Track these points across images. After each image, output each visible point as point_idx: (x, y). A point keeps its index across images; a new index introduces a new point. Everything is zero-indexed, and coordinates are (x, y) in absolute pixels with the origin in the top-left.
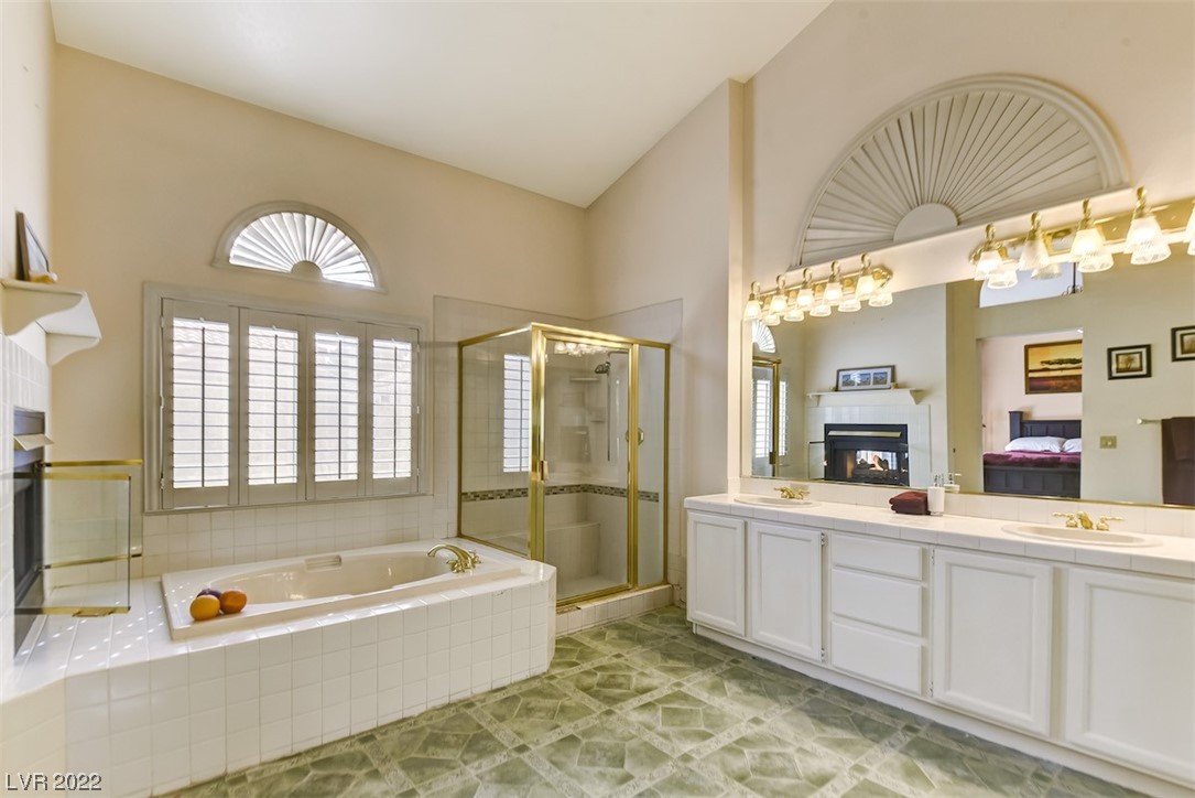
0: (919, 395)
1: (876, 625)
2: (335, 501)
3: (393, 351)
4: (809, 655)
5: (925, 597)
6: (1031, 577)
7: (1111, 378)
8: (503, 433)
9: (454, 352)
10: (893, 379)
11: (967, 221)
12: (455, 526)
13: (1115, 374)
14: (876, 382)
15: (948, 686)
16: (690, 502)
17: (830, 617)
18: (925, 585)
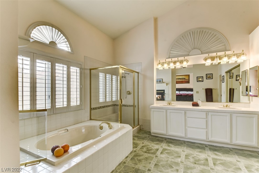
0: (167, 84)
1: (197, 128)
2: (61, 113)
3: (76, 70)
4: (182, 136)
5: (207, 122)
6: (226, 116)
7: (197, 82)
8: (99, 92)
9: (89, 71)
10: (162, 82)
11: (203, 53)
12: (89, 117)
13: (198, 81)
14: (159, 82)
15: (212, 137)
16: (151, 107)
17: (187, 128)
18: (207, 119)
